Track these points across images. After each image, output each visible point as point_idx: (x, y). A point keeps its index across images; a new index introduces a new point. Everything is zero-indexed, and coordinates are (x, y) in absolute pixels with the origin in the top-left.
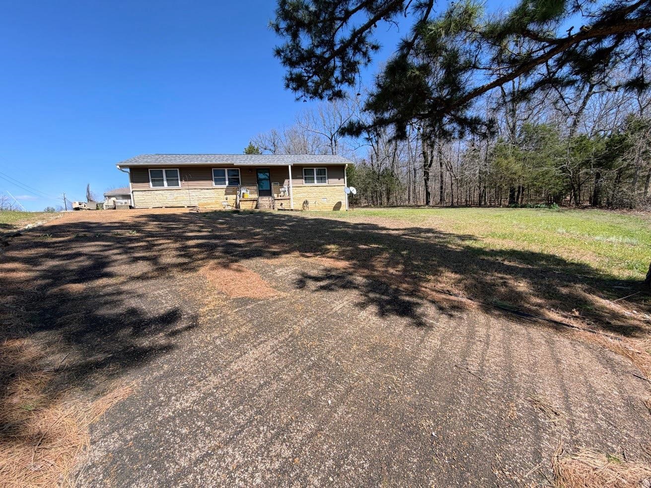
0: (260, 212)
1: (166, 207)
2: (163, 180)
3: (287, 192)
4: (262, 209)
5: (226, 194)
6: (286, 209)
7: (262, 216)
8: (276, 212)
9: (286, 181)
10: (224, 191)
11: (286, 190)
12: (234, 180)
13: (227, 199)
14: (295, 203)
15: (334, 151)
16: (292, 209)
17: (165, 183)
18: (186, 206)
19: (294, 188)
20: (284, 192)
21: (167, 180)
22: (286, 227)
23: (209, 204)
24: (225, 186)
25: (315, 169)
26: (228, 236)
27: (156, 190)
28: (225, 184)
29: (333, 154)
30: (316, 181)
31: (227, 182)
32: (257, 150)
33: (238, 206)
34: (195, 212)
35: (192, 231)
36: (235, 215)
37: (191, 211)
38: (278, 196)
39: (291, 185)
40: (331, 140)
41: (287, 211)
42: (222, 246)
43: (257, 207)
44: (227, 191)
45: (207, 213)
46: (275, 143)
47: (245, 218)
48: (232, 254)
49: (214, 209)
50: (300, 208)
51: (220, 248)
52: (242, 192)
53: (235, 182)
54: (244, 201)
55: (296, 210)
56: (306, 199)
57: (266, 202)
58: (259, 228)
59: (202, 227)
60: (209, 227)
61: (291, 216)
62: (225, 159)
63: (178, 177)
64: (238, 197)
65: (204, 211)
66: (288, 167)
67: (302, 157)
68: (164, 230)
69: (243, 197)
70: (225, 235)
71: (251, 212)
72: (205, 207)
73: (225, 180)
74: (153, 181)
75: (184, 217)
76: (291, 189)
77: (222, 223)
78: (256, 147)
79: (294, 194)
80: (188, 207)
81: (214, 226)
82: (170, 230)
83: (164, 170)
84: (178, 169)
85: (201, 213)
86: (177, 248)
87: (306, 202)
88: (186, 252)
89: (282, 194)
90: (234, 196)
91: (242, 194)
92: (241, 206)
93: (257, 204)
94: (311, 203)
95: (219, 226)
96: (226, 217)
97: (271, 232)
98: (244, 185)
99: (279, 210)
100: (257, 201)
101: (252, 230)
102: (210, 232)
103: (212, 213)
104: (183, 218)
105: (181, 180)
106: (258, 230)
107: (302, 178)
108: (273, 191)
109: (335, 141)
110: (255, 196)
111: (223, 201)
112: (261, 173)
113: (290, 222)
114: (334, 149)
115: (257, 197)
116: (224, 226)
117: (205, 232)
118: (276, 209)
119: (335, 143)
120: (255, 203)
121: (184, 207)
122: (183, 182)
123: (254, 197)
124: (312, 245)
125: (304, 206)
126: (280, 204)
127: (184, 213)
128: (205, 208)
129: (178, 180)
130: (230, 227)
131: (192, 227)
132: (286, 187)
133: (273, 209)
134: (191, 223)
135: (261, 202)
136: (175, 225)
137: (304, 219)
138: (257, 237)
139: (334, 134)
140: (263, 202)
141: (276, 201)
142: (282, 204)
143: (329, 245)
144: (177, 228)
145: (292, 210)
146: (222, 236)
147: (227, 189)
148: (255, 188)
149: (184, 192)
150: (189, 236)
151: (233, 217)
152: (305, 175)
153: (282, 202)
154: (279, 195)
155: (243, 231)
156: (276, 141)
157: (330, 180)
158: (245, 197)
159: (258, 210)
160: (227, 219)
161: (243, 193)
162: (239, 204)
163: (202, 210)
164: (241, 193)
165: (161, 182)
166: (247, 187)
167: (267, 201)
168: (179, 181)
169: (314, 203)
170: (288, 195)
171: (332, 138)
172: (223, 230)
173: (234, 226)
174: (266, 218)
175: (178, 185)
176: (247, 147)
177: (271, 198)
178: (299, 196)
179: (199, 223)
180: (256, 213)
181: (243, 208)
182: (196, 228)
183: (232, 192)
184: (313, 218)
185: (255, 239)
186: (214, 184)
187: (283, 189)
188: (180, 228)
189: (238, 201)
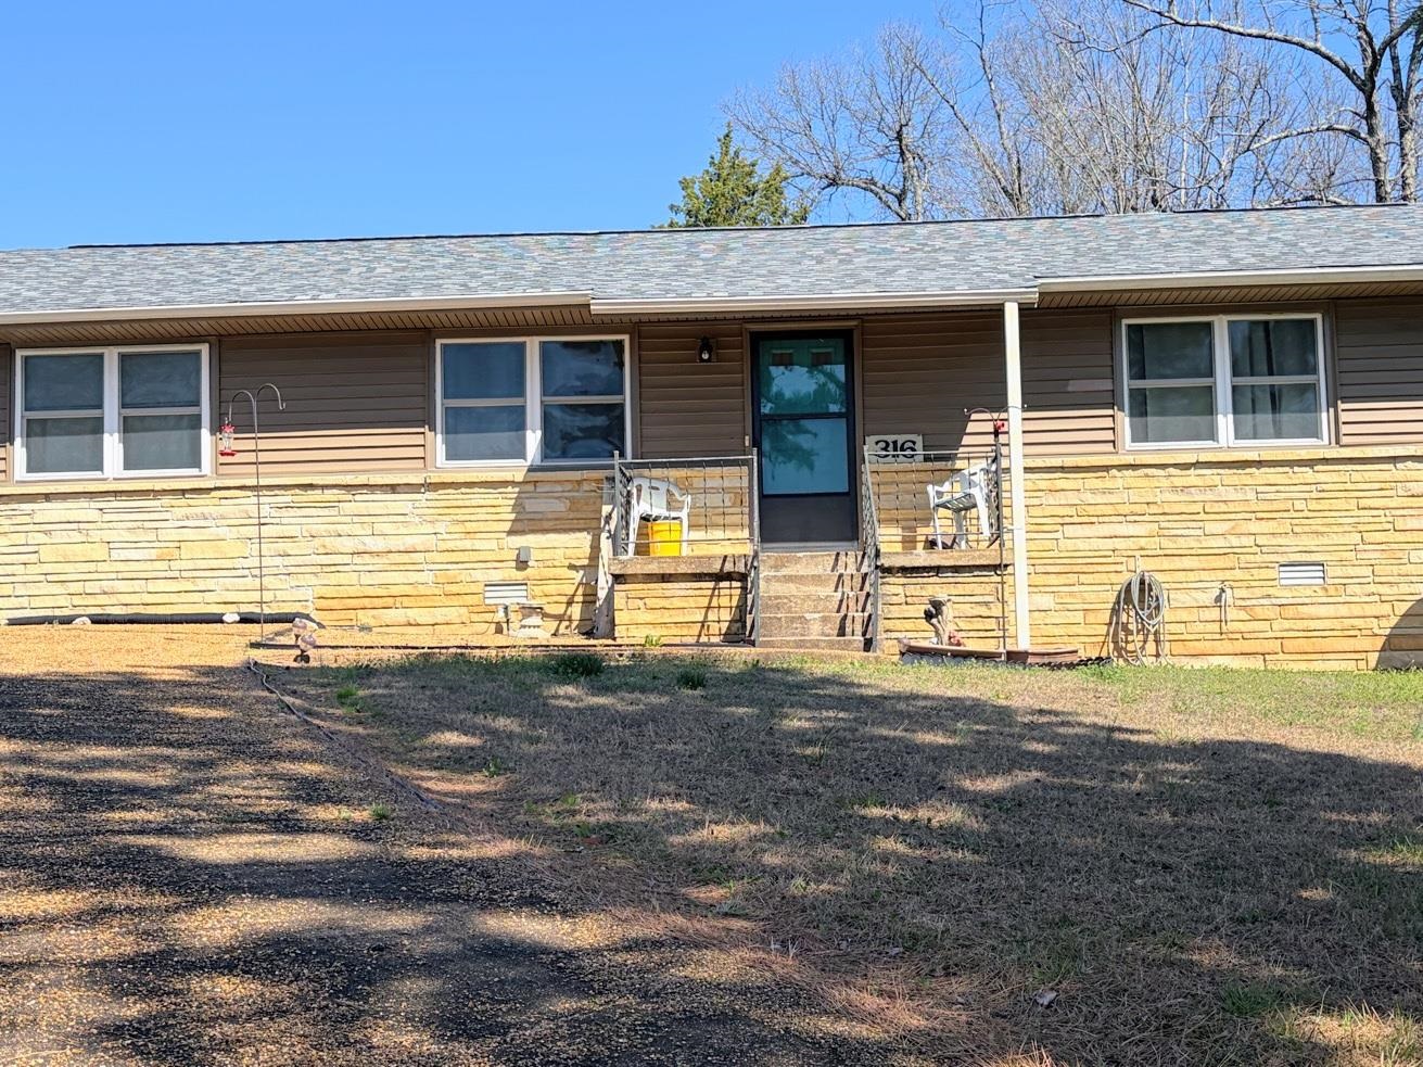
0: (756, 675)
1: (97, 620)
2: (97, 427)
3: (982, 509)
4: (775, 648)
5: (525, 523)
6: (971, 645)
7: (773, 708)
8: (883, 674)
9: (980, 424)
10: (504, 502)
11: (979, 495)
12: (580, 421)
13: (522, 564)
14: (1046, 601)
15: (1389, 175)
16: (1024, 645)
17: (113, 446)
18: (230, 617)
19: (1042, 481)
20: (963, 508)
21: (127, 426)
22: (953, 815)
23: (394, 600)
24: (515, 469)
25: (1221, 324)
26: (482, 870)
27: (48, 497)
28: (522, 455)
29: (1380, 198)
30: (1225, 422)
31: (533, 439)
32: (773, 190)
33: (598, 620)
34: (286, 659)
35: (234, 822)
36: (568, 694)
37: (261, 656)
38: (909, 543)
39: (1016, 456)
40: (1367, 87)
41: (972, 670)
42: (431, 965)
43: (739, 633)
44: (531, 506)
45: (364, 673)
46: (910, 136)
47: (634, 723)
48: (494, 1041)
49: (425, 639)
50: (1088, 636)
51: (416, 986)
52: (637, 510)
53: (589, 433)
54: (650, 578)
55: (1054, 663)
56: (1143, 565)
57: (812, 589)
58: (742, 809)
59: (312, 791)
60: (361, 786)
61: (1004, 715)
62: (535, 267)
63: (197, 403)
64: (606, 545)
65: (347, 658)
66: (995, 314)
67: (1115, 234)
68: (46, 804)
69: (642, 550)
70: (469, 866)
71: (692, 677)
72: (365, 618)
73: (517, 421)
74: (35, 429)
75: (199, 700)
76: (1017, 487)
77: (458, 761)
78: (763, 172)
79: (1036, 528)
80: (246, 619)
81: (402, 784)
82: (83, 808)
83: (111, 357)
84: (204, 349)
85: (324, 670)
86: (102, 964)
87: (1139, 597)
88: (155, 1005)
89: (943, 525)
90: (577, 544)
91: (634, 525)
92: (619, 617)
93: (742, 610)
94: (1183, 606)
95: (437, 783)
96: (495, 711)
97: (828, 852)
98: (653, 456)
99: (913, 653)
100: (743, 577)
101: (680, 824)
102: (360, 832)
103: (404, 670)
104: (193, 712)
105: (217, 428)
106: (724, 832)
107: (1112, 401)
108: (870, 507)
109: (1401, 96)
110: (733, 542)
111: (496, 576)
112: (787, 362)
113: (994, 771)
114: (1389, 155)
115: (748, 549)
116: (474, 784)
117: (328, 829)
118: (888, 647)
119: (1402, 105)
120: (730, 594)
121: (217, 619)
122: (229, 441)
123: (729, 550)
124: (1172, 1001)
125: (1117, 629)
126: (919, 611)
127: (210, 671)
128: (365, 628)
129: (195, 423)
130: (511, 798)
131: (241, 784)
132: (975, 468)
133: (868, 645)
134: (238, 751)
135: (778, 589)
136: (123, 765)
137: (1113, 748)
138: (715, 893)
139: (1390, 43)
140: (791, 588)
141: (894, 587)
142: (934, 612)
143: (1333, 1008)
144: (132, 790)
145: (1016, 658)
146: (443, 872)
147: (529, 486)
148: (737, 478)
149: (228, 508)
150: (204, 866)
151: (543, 713)
152: (1139, 372)
153: (942, 596)
154: (923, 532)
155: (608, 835)
156: (917, 119)
157: (1350, 412)
158: (659, 550)
159: (740, 657)
160: (502, 723)
161: (645, 519)
162: (610, 598)
163: (336, 645)
164: (625, 517)
165: (88, 438)
166: (673, 473)
167: (817, 580)
168: (205, 433)
169: (1208, 598)
170: (987, 532)
171: (1373, 71)
172: (455, 816)
173: (548, 790)
174: (797, 721)
175: (196, 462)
176: (698, 170)
177: (849, 563)
178: (1081, 540)
179: (293, 756)
180: (728, 680)
181: (639, 635)
182: (270, 800)
183: (560, 507)
184: (1195, 732)
185: (690, 907)
186: (441, 449)
187: (951, 490)
188: (152, 793)
189: (604, 582)
